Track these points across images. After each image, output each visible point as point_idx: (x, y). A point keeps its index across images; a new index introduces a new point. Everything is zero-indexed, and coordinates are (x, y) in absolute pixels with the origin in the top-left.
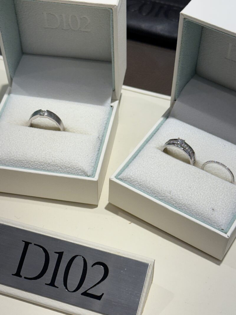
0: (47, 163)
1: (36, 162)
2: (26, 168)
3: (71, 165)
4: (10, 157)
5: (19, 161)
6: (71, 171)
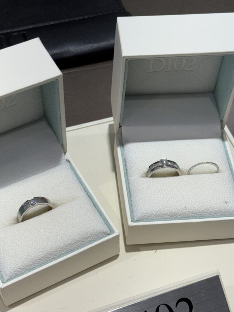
0: (68, 245)
4: (32, 260)
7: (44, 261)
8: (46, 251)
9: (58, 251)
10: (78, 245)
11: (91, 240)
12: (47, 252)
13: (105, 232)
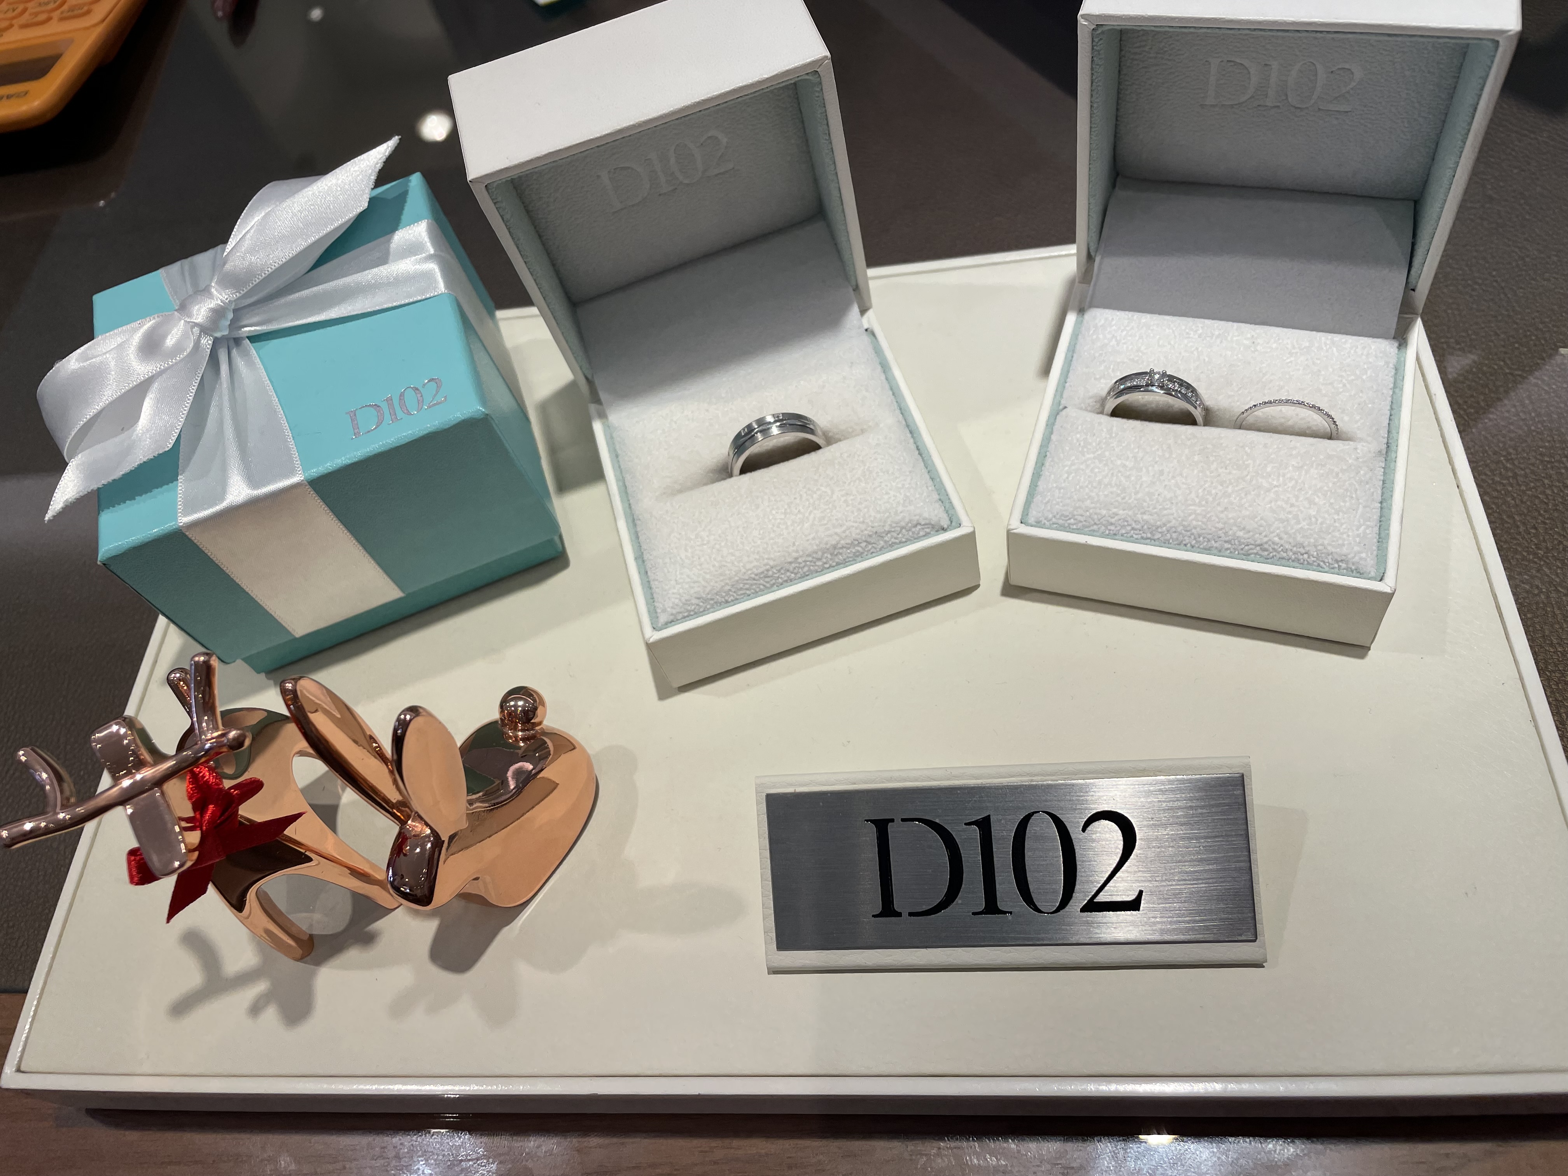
0: (828, 549)
1: (800, 560)
2: (782, 584)
3: (890, 525)
4: (730, 579)
5: (757, 578)
6: (896, 538)
7: (764, 586)
8: (768, 559)
9: (800, 563)
10: (858, 551)
11: (893, 540)
12: (772, 563)
13: (933, 523)
